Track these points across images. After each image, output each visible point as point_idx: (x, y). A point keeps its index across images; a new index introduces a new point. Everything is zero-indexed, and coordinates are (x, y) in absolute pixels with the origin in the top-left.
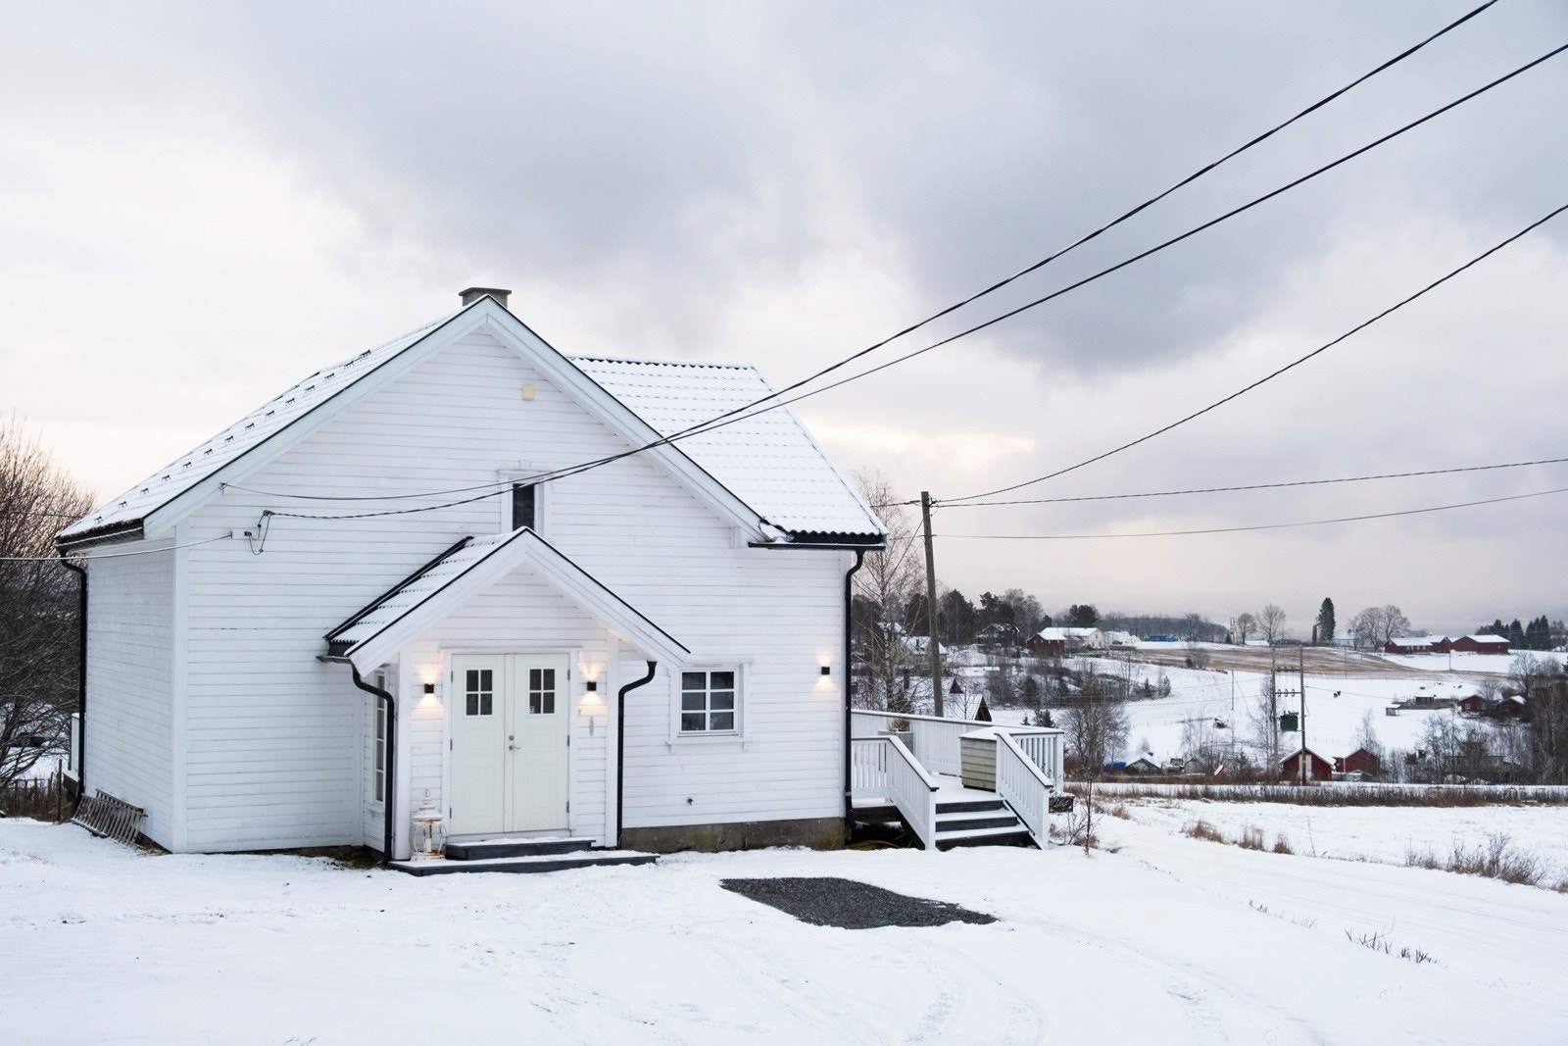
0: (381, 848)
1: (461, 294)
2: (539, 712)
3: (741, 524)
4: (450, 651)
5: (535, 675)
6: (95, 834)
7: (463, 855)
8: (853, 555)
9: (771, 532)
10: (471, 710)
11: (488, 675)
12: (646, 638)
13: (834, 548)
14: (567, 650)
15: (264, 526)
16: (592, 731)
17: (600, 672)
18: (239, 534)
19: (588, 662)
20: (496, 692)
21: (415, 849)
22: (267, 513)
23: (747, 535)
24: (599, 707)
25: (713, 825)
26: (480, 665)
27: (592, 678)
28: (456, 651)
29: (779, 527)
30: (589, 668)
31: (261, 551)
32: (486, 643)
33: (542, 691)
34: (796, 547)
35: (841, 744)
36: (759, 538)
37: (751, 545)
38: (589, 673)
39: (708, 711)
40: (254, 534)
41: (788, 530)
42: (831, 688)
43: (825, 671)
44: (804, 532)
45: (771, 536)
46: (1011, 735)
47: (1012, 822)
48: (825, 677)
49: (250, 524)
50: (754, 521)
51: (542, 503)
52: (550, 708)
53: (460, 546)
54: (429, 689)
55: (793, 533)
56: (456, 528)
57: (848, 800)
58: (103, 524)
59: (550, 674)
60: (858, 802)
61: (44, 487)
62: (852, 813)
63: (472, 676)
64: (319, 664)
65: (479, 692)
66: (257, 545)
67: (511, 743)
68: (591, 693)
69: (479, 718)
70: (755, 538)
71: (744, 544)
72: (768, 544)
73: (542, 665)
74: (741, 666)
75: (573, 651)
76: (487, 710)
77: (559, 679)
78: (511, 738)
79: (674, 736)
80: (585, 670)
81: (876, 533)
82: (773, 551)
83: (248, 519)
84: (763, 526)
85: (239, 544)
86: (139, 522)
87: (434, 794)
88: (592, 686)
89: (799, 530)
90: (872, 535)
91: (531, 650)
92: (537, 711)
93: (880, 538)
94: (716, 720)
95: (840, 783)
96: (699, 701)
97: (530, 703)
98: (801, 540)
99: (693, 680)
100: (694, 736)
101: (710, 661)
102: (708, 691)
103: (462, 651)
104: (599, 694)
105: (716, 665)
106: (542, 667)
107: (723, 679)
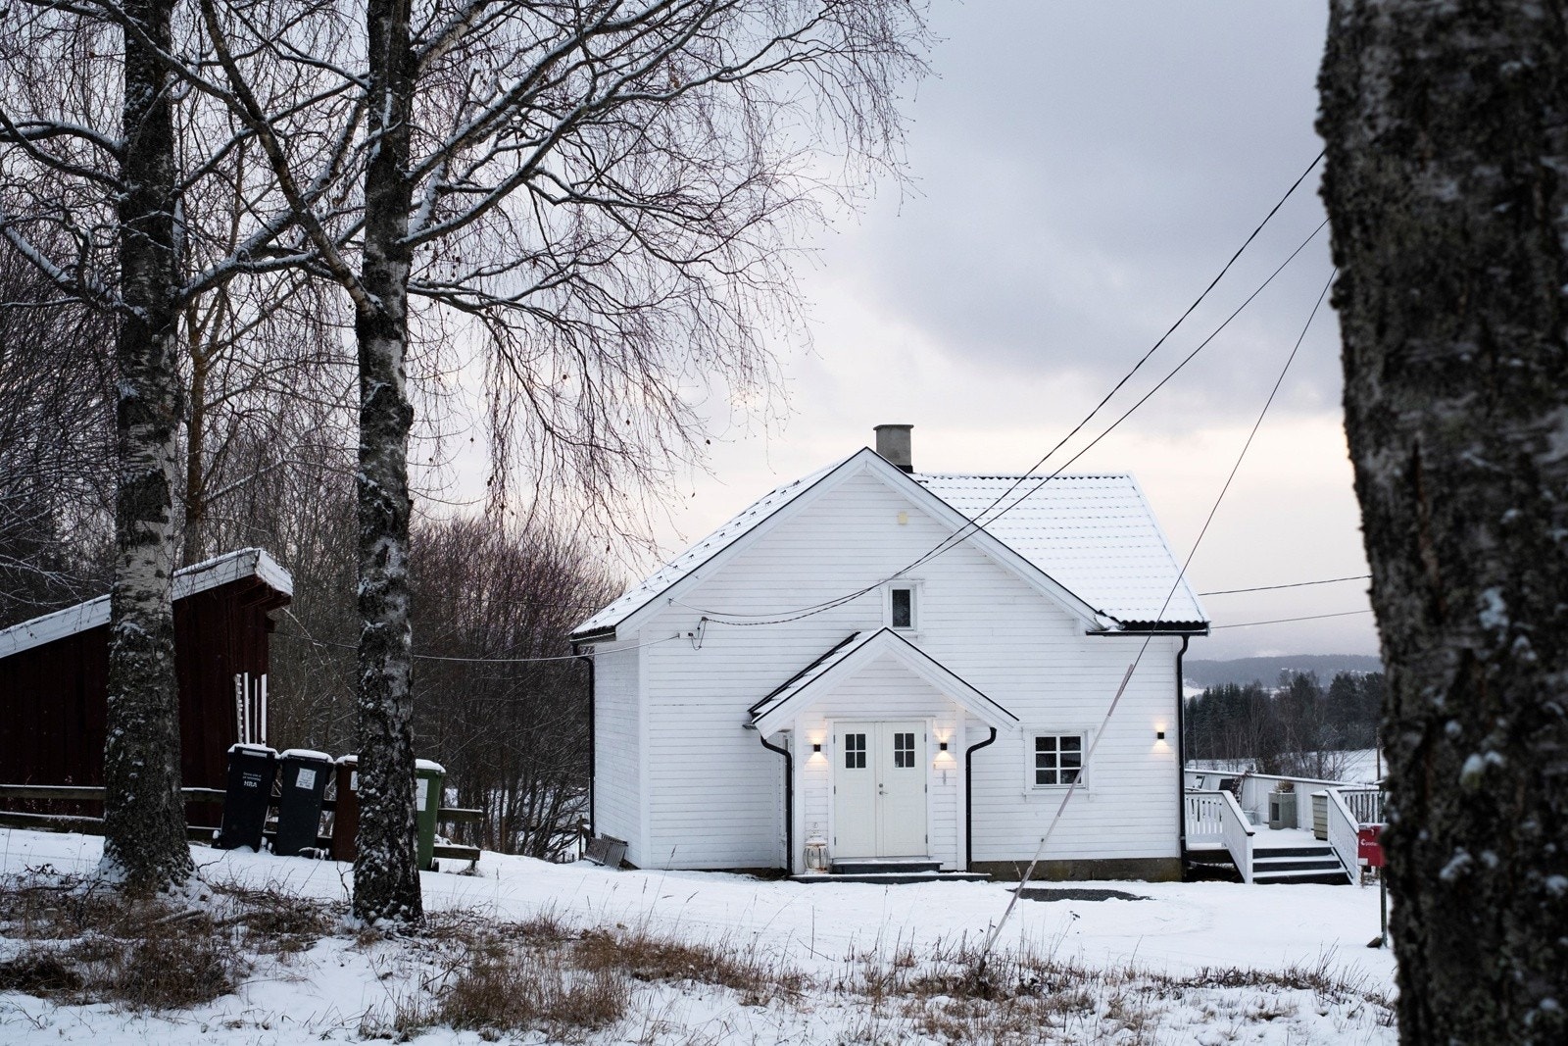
0: (785, 866)
1: (875, 429)
2: (903, 767)
3: (1079, 616)
4: (832, 720)
5: (898, 738)
6: (596, 864)
7: (840, 870)
8: (1180, 639)
9: (1105, 622)
10: (850, 764)
11: (862, 738)
12: (983, 710)
13: (1162, 634)
14: (923, 719)
15: (702, 629)
16: (944, 781)
17: (951, 736)
18: (684, 635)
19: (941, 728)
20: (869, 751)
21: (808, 865)
22: (704, 619)
23: (1084, 626)
24: (950, 762)
25: (1064, 861)
26: (855, 731)
27: (944, 740)
28: (836, 720)
29: (1113, 618)
30: (941, 733)
31: (701, 647)
32: (862, 714)
33: (905, 750)
34: (1127, 634)
35: (1176, 797)
36: (1096, 628)
37: (1088, 634)
38: (942, 736)
39: (1059, 768)
40: (695, 635)
41: (1121, 620)
42: (1167, 750)
43: (1161, 736)
44: (1134, 622)
45: (1105, 626)
46: (1340, 792)
47: (1336, 865)
48: (1161, 741)
49: (692, 627)
50: (1090, 614)
51: (915, 604)
52: (911, 763)
53: (850, 639)
54: (817, 748)
55: (1125, 622)
56: (848, 626)
57: (1183, 844)
58: (597, 627)
59: (911, 737)
60: (1191, 846)
61: (583, 575)
62: (1186, 855)
63: (849, 738)
64: (745, 731)
65: (855, 752)
66: (697, 643)
67: (881, 789)
68: (944, 752)
69: (856, 770)
70: (1091, 627)
71: (1083, 632)
72: (1103, 632)
73: (904, 730)
74: (1086, 732)
75: (928, 720)
76: (862, 763)
77: (918, 741)
78: (881, 786)
79: (1028, 791)
80: (939, 735)
81: (1200, 620)
82: (1108, 638)
83: (690, 623)
84: (1098, 617)
85: (684, 642)
86: (613, 628)
87: (821, 826)
88: (944, 747)
89: (1130, 620)
90: (1196, 622)
91: (894, 719)
92: (901, 765)
93: (1204, 625)
94: (1066, 776)
95: (1176, 829)
96: (1051, 760)
97: (896, 760)
98: (1132, 628)
99: (1044, 743)
100: (1047, 789)
101: (1057, 727)
102: (1058, 752)
103: (842, 720)
104: (950, 753)
105: (1062, 732)
106: (904, 732)
107: (1071, 742)
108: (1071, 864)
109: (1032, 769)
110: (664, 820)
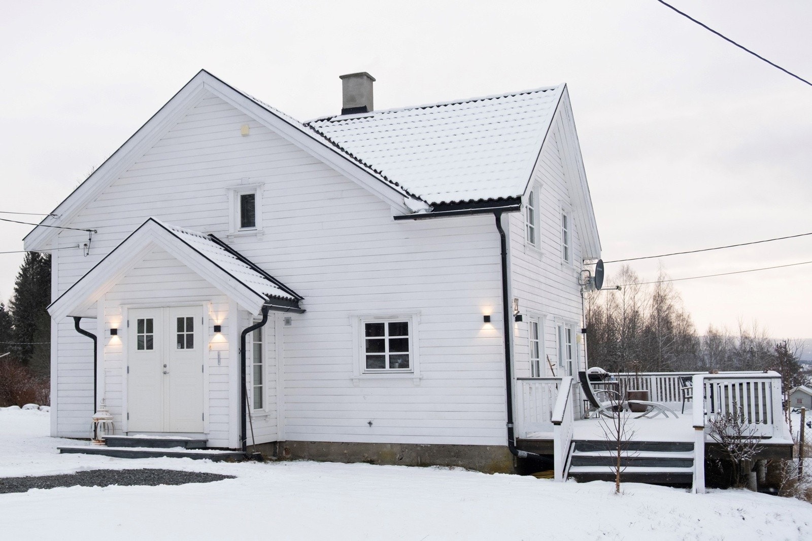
2: (184, 348)
3: (387, 201)
4: (127, 307)
5: (180, 321)
8: (492, 217)
9: (415, 205)
10: (140, 346)
11: (150, 322)
14: (201, 303)
15: (92, 240)
16: (219, 361)
17: (225, 319)
18: (82, 246)
19: (216, 311)
22: (90, 231)
23: (394, 210)
24: (223, 343)
26: (145, 315)
27: (218, 322)
28: (130, 306)
29: (422, 200)
30: (217, 317)
31: (88, 254)
33: (185, 333)
34: (438, 215)
36: (403, 211)
37: (396, 218)
38: (217, 319)
39: (387, 353)
40: (88, 244)
41: (430, 202)
42: (492, 334)
43: (487, 319)
44: (443, 203)
45: (415, 208)
48: (487, 324)
49: (87, 239)
50: (398, 198)
52: (190, 345)
54: (114, 332)
55: (434, 204)
57: (510, 431)
59: (190, 320)
63: (140, 323)
65: (145, 335)
66: (87, 251)
67: (165, 369)
68: (218, 334)
69: (145, 352)
70: (400, 211)
71: (392, 218)
72: (413, 214)
73: (185, 315)
74: (414, 318)
75: (204, 303)
76: (150, 346)
77: (196, 324)
78: (165, 366)
79: (356, 375)
80: (214, 318)
81: (511, 196)
83: (86, 236)
84: (406, 199)
85: (81, 251)
88: (217, 329)
89: (438, 202)
90: (507, 198)
91: (177, 304)
92: (182, 347)
93: (516, 200)
94: (393, 360)
95: (504, 415)
96: (379, 345)
97: (179, 342)
98: (441, 209)
99: (373, 329)
100: (376, 374)
101: (386, 314)
102: (387, 338)
103: (135, 306)
104: (224, 335)
105: (391, 317)
106: (185, 316)
107: (400, 328)
108: (399, 448)
109: (362, 353)
110: (67, 397)
